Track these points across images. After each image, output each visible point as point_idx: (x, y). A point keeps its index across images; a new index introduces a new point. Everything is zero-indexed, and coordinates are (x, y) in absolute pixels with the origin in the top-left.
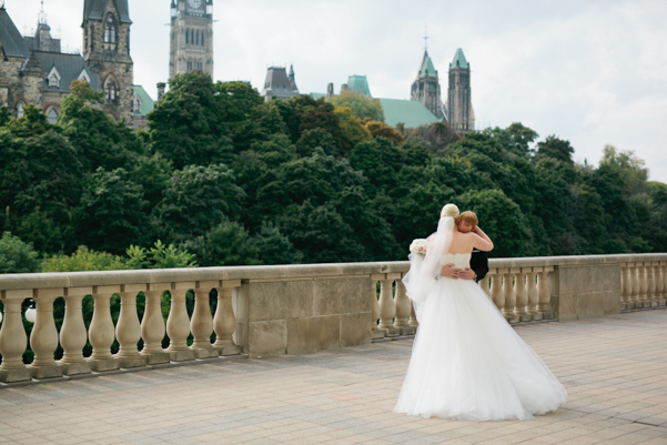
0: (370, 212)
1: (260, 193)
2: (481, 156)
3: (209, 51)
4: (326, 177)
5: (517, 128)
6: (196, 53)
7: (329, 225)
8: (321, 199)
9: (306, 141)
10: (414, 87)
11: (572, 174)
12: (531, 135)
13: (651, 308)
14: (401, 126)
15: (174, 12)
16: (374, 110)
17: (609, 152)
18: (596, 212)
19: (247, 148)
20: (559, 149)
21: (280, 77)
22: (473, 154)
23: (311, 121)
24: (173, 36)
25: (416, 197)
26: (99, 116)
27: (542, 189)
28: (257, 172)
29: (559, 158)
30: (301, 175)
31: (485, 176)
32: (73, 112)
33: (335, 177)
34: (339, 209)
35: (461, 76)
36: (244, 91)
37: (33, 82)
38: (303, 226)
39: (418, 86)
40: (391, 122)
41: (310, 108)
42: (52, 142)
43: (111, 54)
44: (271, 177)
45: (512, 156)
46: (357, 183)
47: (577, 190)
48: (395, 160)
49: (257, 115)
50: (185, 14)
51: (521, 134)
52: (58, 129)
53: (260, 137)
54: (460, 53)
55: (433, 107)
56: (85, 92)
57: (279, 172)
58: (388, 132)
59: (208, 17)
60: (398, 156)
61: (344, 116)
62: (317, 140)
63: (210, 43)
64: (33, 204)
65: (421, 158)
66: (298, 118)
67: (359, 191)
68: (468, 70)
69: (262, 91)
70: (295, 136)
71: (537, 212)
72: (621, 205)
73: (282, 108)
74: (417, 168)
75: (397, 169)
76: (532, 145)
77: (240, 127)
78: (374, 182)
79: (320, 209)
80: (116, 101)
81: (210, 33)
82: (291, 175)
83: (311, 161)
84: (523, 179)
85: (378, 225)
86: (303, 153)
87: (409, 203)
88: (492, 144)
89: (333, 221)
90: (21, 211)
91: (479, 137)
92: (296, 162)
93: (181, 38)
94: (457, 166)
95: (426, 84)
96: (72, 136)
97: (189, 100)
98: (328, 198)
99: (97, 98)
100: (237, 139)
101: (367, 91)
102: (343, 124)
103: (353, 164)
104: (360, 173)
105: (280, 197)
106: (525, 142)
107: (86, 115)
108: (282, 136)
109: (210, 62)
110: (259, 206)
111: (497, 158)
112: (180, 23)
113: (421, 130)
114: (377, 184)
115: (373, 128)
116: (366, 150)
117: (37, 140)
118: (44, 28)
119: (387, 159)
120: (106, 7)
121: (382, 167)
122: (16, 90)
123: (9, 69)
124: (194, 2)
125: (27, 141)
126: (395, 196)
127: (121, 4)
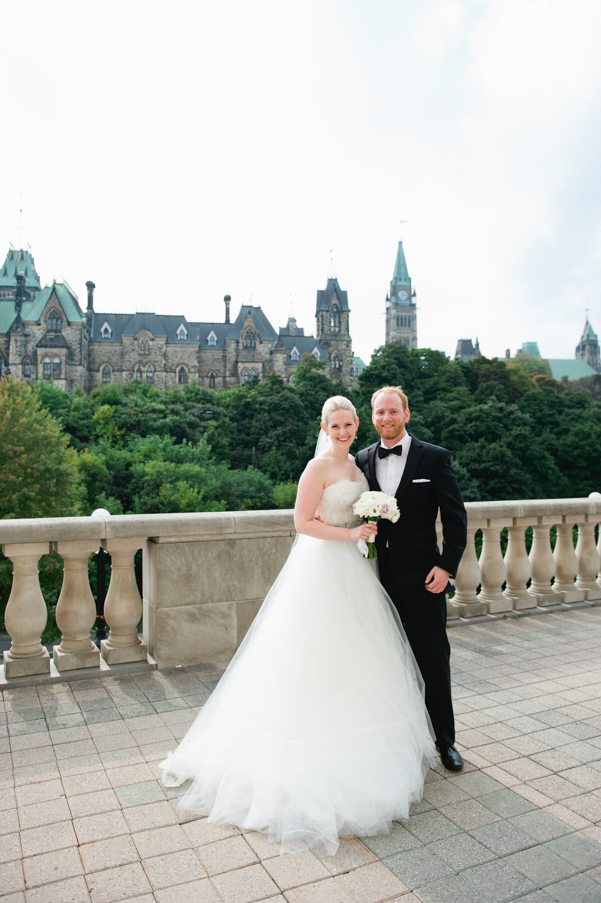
0: (536, 447)
1: (444, 434)
3: (414, 331)
4: (499, 420)
6: (404, 333)
7: (499, 458)
8: (494, 437)
9: (482, 393)
10: (578, 349)
14: (565, 379)
15: (388, 304)
16: (544, 367)
19: (435, 398)
21: (466, 346)
23: (487, 377)
24: (388, 321)
25: (576, 434)
26: (322, 379)
28: (443, 417)
30: (477, 419)
32: (304, 376)
33: (505, 420)
34: (509, 445)
36: (436, 357)
37: (280, 358)
38: (478, 460)
39: (581, 349)
40: (557, 377)
41: (487, 366)
42: (286, 399)
43: (336, 335)
44: (454, 421)
46: (525, 424)
48: (559, 405)
49: (444, 373)
50: (396, 305)
52: (291, 390)
53: (444, 390)
55: (594, 363)
56: (314, 363)
57: (461, 417)
58: (553, 383)
59: (413, 306)
60: (561, 403)
61: (515, 372)
62: (491, 390)
63: (415, 325)
64: (272, 444)
65: (581, 403)
66: (476, 375)
67: (526, 431)
69: (452, 358)
70: (473, 390)
73: (463, 367)
74: (577, 411)
75: (560, 412)
77: (429, 383)
78: (541, 423)
79: (493, 445)
80: (340, 369)
81: (415, 318)
82: (470, 419)
83: (486, 407)
85: (543, 457)
86: (480, 401)
87: (569, 439)
89: (503, 455)
90: (264, 450)
92: (474, 409)
93: (393, 322)
95: (589, 345)
96: (301, 395)
97: (389, 364)
98: (500, 437)
99: (320, 366)
101: (537, 353)
102: (514, 378)
103: (522, 409)
104: (527, 416)
105: (461, 437)
107: (312, 379)
108: (463, 389)
109: (415, 339)
112: (393, 312)
113: (582, 381)
114: (544, 425)
115: (539, 380)
116: (533, 398)
117: (275, 398)
118: (292, 320)
119: (551, 405)
120: (333, 303)
121: (547, 411)
122: (268, 364)
123: (263, 349)
124: (402, 295)
125: (269, 399)
126: (559, 434)
127: (342, 297)
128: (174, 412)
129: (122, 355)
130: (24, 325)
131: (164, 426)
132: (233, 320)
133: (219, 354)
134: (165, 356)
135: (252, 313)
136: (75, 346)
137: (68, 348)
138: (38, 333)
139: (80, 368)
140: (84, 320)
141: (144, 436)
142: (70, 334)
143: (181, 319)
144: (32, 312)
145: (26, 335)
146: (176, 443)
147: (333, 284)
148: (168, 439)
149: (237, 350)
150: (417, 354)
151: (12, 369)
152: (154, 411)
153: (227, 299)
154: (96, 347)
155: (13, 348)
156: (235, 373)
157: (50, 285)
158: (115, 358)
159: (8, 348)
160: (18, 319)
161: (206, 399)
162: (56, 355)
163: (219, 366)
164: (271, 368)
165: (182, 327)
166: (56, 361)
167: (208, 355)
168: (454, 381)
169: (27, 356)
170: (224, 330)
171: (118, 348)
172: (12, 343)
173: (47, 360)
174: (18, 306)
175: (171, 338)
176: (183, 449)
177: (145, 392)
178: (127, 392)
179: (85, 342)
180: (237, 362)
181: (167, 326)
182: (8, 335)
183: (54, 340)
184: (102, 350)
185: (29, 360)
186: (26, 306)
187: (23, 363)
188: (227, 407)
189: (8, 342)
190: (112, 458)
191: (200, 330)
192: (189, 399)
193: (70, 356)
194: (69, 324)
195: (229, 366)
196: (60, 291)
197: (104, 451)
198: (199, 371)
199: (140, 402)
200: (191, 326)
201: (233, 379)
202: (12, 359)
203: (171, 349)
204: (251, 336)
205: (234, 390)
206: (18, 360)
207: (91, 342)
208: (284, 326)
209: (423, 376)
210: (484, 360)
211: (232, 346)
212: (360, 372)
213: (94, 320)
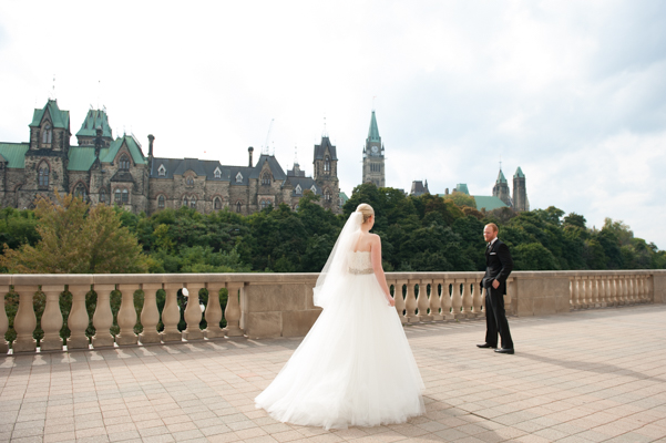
0: (463, 256)
1: (401, 247)
2: (530, 225)
3: (383, 174)
4: (439, 237)
5: (552, 209)
6: (376, 176)
8: (435, 249)
9: (428, 218)
10: (494, 189)
12: (560, 213)
14: (484, 210)
15: (365, 155)
16: (471, 201)
17: (608, 221)
19: (394, 222)
20: (577, 220)
21: (418, 186)
22: (525, 224)
23: (431, 208)
24: (364, 167)
26: (318, 207)
27: (566, 243)
28: (400, 235)
29: (577, 225)
30: (424, 236)
31: (531, 236)
32: (304, 205)
33: (443, 237)
34: (445, 254)
35: (520, 182)
36: (398, 193)
37: (288, 192)
39: (496, 189)
40: (479, 209)
41: (430, 200)
42: (292, 221)
43: (327, 177)
44: (408, 238)
45: (549, 224)
46: (456, 241)
47: (588, 243)
49: (401, 205)
50: (370, 156)
51: (555, 212)
52: (296, 215)
53: (402, 216)
54: (519, 170)
55: (505, 199)
56: (311, 196)
57: (412, 235)
58: (476, 213)
59: (382, 157)
61: (450, 204)
62: (433, 217)
63: (383, 170)
64: (282, 253)
66: (424, 206)
67: (456, 245)
68: (524, 179)
69: (409, 194)
70: (421, 218)
71: (563, 256)
72: (616, 251)
73: (415, 201)
76: (561, 219)
77: (392, 211)
78: (466, 240)
79: (434, 255)
80: (330, 201)
81: (383, 165)
82: (418, 237)
83: (429, 229)
84: (555, 237)
85: (468, 263)
86: (426, 224)
88: (537, 218)
89: (441, 262)
90: (276, 257)
91: (530, 214)
92: (422, 229)
93: (368, 168)
94: (514, 231)
95: (501, 187)
96: (303, 218)
98: (439, 249)
99: (316, 198)
100: (390, 218)
101: (467, 192)
102: (449, 209)
103: (454, 230)
104: (457, 235)
105: (412, 249)
106: (556, 217)
107: (310, 207)
108: (415, 216)
109: (383, 180)
110: (401, 254)
111: (538, 225)
112: (368, 161)
113: (495, 211)
114: (468, 241)
115: (466, 210)
116: (462, 222)
117: (284, 221)
118: (297, 165)
119: (474, 228)
120: (325, 153)
121: (471, 232)
122: (279, 196)
123: (276, 186)
124: (375, 149)
125: (280, 221)
127: (332, 150)
128: (213, 230)
129: (173, 188)
130: (102, 165)
131: (205, 239)
132: (254, 165)
133: (244, 189)
134: (205, 189)
135: (268, 160)
136: (139, 181)
137: (134, 182)
138: (112, 171)
139: (142, 197)
140: (146, 162)
141: (191, 246)
142: (134, 172)
143: (217, 163)
144: (107, 156)
145: (103, 173)
146: (213, 252)
147: (326, 141)
148: (209, 249)
149: (257, 186)
150: (384, 191)
151: (92, 197)
152: (198, 229)
153: (251, 150)
154: (154, 182)
155: (92, 182)
156: (255, 202)
157: (121, 136)
158: (168, 191)
159: (89, 182)
160: (97, 161)
161: (235, 220)
162: (125, 188)
163: (244, 197)
164: (282, 199)
165: (218, 169)
166: (125, 191)
167: (236, 189)
168: (408, 210)
169: (103, 188)
170: (248, 171)
171: (170, 183)
172: (92, 178)
173: (118, 191)
174: (97, 151)
175: (210, 176)
176: (220, 256)
177: (191, 215)
178: (178, 214)
179: (147, 178)
180: (257, 195)
181: (207, 168)
182: (89, 172)
183: (123, 176)
184: (158, 185)
185: (105, 191)
186: (103, 151)
187: (100, 193)
188: (250, 226)
189: (89, 177)
190: (168, 262)
191: (231, 171)
192: (222, 221)
193: (135, 188)
194: (135, 165)
195: (251, 197)
196: (129, 141)
197: (162, 257)
198: (230, 201)
199: (188, 222)
200: (224, 168)
201: (254, 207)
202: (91, 189)
203: (209, 185)
204: (267, 176)
205: (255, 215)
206: (96, 191)
207: (150, 178)
208: (291, 169)
209: (388, 206)
210: (429, 196)
211: (254, 183)
212: (345, 203)
213: (153, 162)
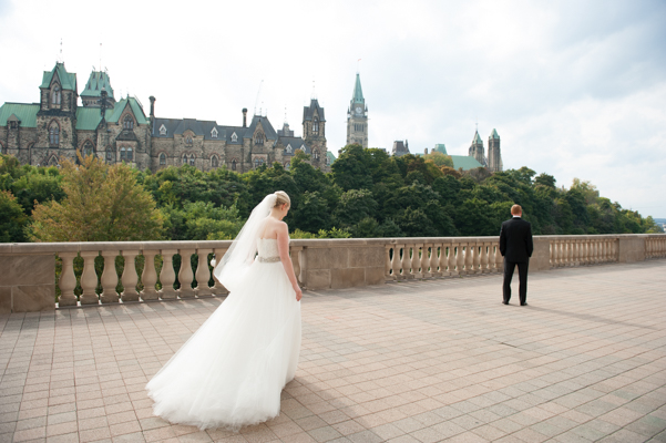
0: (442, 213)
1: (385, 203)
2: (504, 184)
3: (366, 134)
4: (420, 195)
5: (524, 169)
6: (360, 135)
7: (419, 219)
8: (416, 206)
9: (410, 177)
10: (470, 149)
11: (555, 194)
12: (532, 173)
13: (569, 266)
14: (461, 170)
15: (349, 116)
16: (448, 162)
17: (576, 182)
18: (568, 213)
19: (379, 181)
20: (548, 180)
21: (400, 146)
22: (499, 183)
23: (412, 168)
24: (348, 127)
25: (467, 205)
26: (308, 166)
27: (537, 201)
28: (384, 193)
29: (547, 185)
30: (406, 194)
31: (505, 195)
32: (296, 164)
33: (425, 196)
34: (426, 211)
35: (495, 143)
36: (381, 153)
37: (279, 151)
38: (406, 221)
39: (472, 149)
40: (456, 168)
41: (412, 161)
42: (285, 179)
43: (316, 137)
44: (391, 196)
45: (521, 184)
46: (436, 198)
47: (557, 202)
48: (457, 186)
49: (385, 164)
50: (354, 116)
51: (527, 173)
52: (288, 173)
53: (386, 175)
54: (495, 131)
55: (480, 159)
56: (302, 156)
57: (395, 193)
58: (453, 172)
59: (366, 117)
60: (458, 185)
61: (430, 164)
62: (414, 177)
63: (366, 130)
65: (470, 186)
66: (406, 166)
67: (436, 202)
68: (499, 140)
69: (391, 154)
70: (404, 176)
71: (534, 213)
72: (582, 210)
73: (397, 161)
74: (468, 191)
75: (457, 191)
76: (532, 178)
77: (376, 170)
78: (445, 198)
79: (415, 211)
80: (318, 159)
81: (366, 125)
82: (401, 194)
83: (412, 187)
84: (527, 196)
85: (446, 219)
86: (408, 183)
87: (463, 208)
88: (510, 178)
89: (422, 218)
91: (503, 174)
92: (404, 188)
93: (352, 128)
94: (489, 190)
95: (477, 147)
96: (295, 176)
97: (351, 157)
98: (419, 206)
99: (307, 158)
100: (375, 177)
101: (445, 152)
102: (429, 168)
103: (434, 189)
104: (437, 193)
105: (395, 206)
106: (528, 177)
107: (301, 166)
108: (398, 175)
109: (366, 139)
110: (385, 210)
111: (512, 185)
112: (352, 121)
113: (472, 171)
114: (447, 199)
115: (445, 170)
116: (441, 182)
117: (278, 178)
118: (286, 125)
119: (452, 186)
120: (314, 115)
121: (450, 190)
122: (272, 155)
123: (268, 145)
124: (358, 110)
125: (274, 179)
126: (456, 205)
127: (321, 112)
128: (212, 187)
129: (174, 146)
130: (107, 125)
131: (207, 195)
132: (248, 125)
133: (239, 148)
134: (203, 148)
135: (261, 121)
136: (142, 140)
137: (138, 141)
138: (117, 130)
139: (146, 155)
140: (148, 122)
141: (194, 202)
142: (139, 132)
143: (213, 124)
144: (112, 116)
145: (109, 132)
146: (215, 207)
147: (315, 103)
148: (210, 204)
149: (251, 145)
150: (368, 152)
151: (99, 154)
152: (199, 185)
153: (245, 111)
154: (156, 141)
155: (99, 141)
156: (249, 161)
157: (125, 98)
158: (169, 149)
159: (96, 140)
160: (103, 121)
161: (233, 178)
162: (130, 146)
163: (239, 156)
164: (274, 159)
165: (214, 129)
166: (130, 149)
167: (232, 148)
168: (392, 169)
169: (109, 146)
170: (242, 131)
171: (171, 142)
172: (99, 136)
173: (123, 149)
174: (103, 112)
175: (207, 136)
176: (221, 211)
177: (192, 173)
178: (180, 172)
179: (149, 137)
180: (251, 153)
181: (205, 128)
182: (96, 131)
183: (128, 135)
184: (160, 143)
185: (111, 149)
186: (108, 112)
187: (106, 151)
188: (246, 183)
189: (96, 136)
190: (174, 215)
191: (226, 131)
192: (221, 178)
193: (139, 146)
194: (138, 125)
195: (246, 156)
196: (132, 102)
197: (169, 211)
198: (226, 159)
199: (190, 179)
200: (221, 128)
201: (248, 165)
202: (98, 148)
203: (207, 144)
204: (260, 136)
205: (250, 173)
206: (103, 149)
207: (152, 137)
208: (281, 129)
209: (372, 166)
210: (411, 157)
211: (248, 142)
212: (332, 163)
213: (155, 122)
